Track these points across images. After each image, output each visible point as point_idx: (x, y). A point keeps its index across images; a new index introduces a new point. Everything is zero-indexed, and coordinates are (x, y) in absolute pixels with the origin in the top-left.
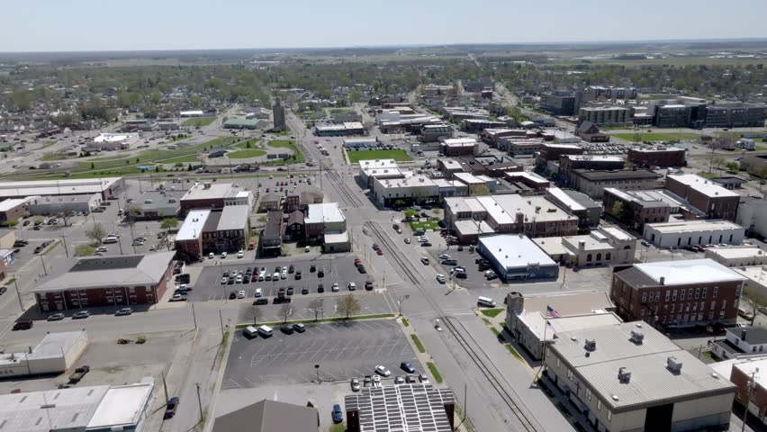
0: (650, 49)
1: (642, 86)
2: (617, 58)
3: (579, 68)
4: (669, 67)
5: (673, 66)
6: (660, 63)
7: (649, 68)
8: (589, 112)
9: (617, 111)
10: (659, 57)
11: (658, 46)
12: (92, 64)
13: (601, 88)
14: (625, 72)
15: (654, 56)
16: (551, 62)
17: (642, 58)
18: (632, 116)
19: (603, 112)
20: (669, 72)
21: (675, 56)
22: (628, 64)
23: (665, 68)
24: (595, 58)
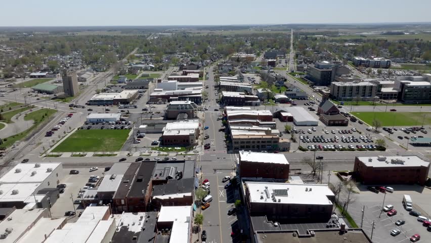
0: (408, 28)
1: (396, 56)
2: (385, 34)
3: (356, 41)
4: (419, 41)
5: (422, 40)
6: (414, 37)
7: (405, 42)
8: (339, 87)
9: (365, 87)
10: (413, 33)
11: (414, 26)
12: (69, 33)
13: (363, 59)
14: (386, 44)
15: (410, 33)
16: (340, 36)
17: (401, 34)
18: (379, 91)
19: (352, 88)
20: (419, 45)
21: (425, 33)
22: (390, 39)
23: (416, 42)
24: (370, 34)
